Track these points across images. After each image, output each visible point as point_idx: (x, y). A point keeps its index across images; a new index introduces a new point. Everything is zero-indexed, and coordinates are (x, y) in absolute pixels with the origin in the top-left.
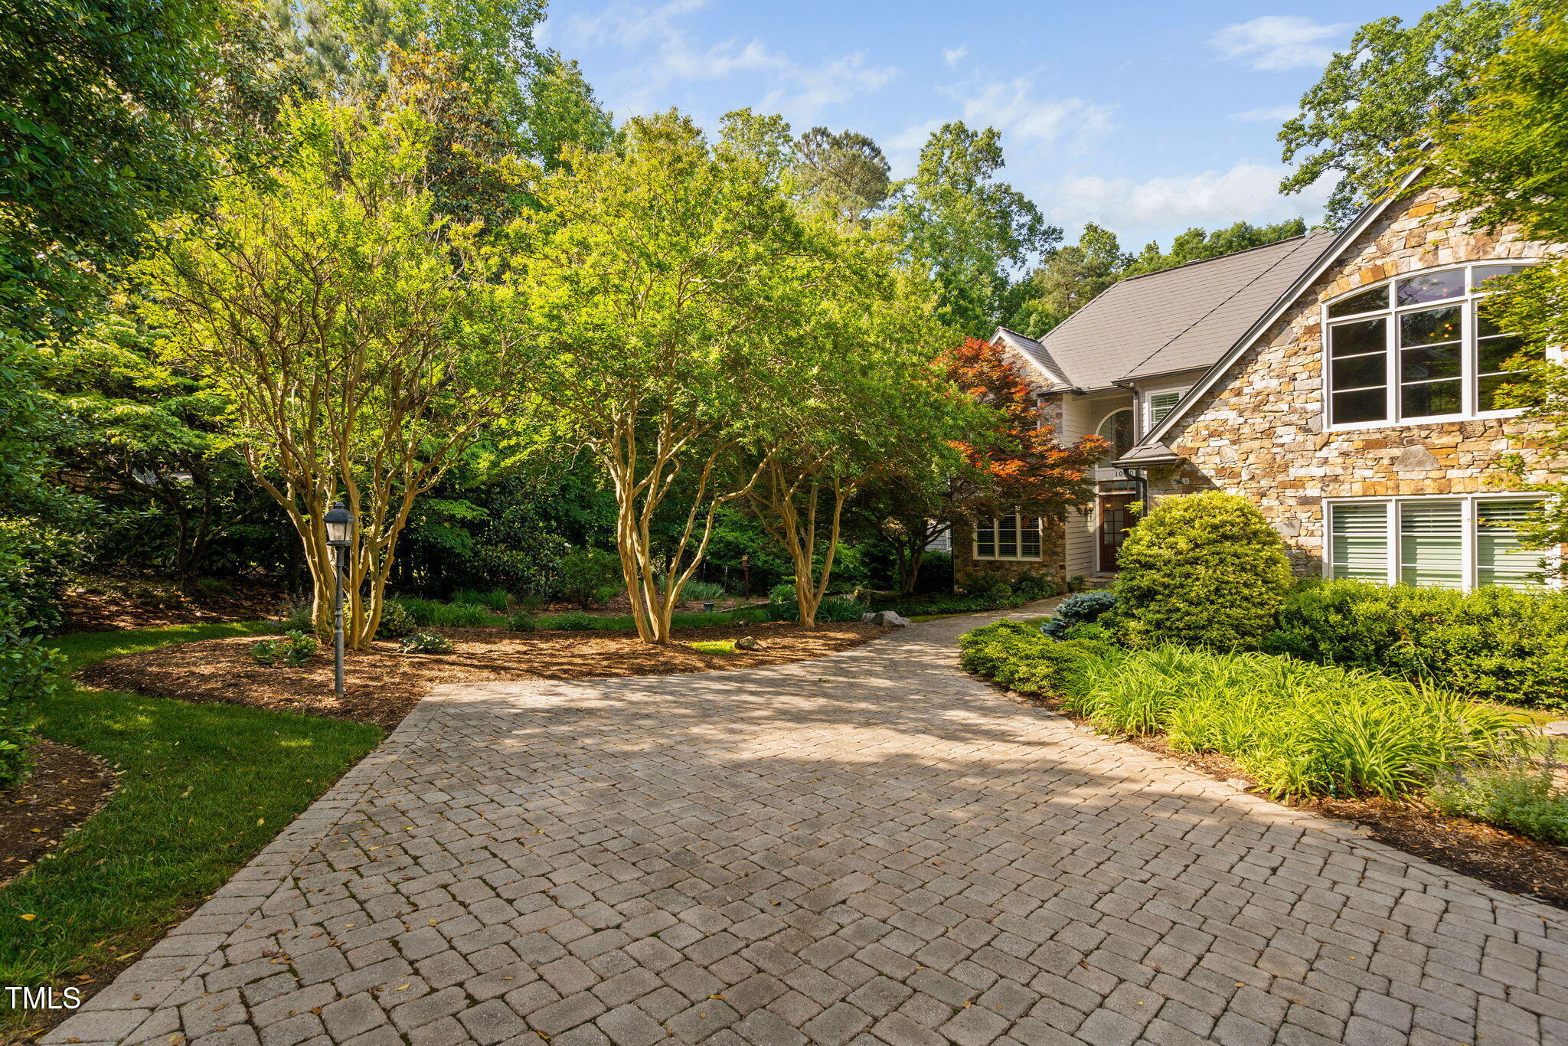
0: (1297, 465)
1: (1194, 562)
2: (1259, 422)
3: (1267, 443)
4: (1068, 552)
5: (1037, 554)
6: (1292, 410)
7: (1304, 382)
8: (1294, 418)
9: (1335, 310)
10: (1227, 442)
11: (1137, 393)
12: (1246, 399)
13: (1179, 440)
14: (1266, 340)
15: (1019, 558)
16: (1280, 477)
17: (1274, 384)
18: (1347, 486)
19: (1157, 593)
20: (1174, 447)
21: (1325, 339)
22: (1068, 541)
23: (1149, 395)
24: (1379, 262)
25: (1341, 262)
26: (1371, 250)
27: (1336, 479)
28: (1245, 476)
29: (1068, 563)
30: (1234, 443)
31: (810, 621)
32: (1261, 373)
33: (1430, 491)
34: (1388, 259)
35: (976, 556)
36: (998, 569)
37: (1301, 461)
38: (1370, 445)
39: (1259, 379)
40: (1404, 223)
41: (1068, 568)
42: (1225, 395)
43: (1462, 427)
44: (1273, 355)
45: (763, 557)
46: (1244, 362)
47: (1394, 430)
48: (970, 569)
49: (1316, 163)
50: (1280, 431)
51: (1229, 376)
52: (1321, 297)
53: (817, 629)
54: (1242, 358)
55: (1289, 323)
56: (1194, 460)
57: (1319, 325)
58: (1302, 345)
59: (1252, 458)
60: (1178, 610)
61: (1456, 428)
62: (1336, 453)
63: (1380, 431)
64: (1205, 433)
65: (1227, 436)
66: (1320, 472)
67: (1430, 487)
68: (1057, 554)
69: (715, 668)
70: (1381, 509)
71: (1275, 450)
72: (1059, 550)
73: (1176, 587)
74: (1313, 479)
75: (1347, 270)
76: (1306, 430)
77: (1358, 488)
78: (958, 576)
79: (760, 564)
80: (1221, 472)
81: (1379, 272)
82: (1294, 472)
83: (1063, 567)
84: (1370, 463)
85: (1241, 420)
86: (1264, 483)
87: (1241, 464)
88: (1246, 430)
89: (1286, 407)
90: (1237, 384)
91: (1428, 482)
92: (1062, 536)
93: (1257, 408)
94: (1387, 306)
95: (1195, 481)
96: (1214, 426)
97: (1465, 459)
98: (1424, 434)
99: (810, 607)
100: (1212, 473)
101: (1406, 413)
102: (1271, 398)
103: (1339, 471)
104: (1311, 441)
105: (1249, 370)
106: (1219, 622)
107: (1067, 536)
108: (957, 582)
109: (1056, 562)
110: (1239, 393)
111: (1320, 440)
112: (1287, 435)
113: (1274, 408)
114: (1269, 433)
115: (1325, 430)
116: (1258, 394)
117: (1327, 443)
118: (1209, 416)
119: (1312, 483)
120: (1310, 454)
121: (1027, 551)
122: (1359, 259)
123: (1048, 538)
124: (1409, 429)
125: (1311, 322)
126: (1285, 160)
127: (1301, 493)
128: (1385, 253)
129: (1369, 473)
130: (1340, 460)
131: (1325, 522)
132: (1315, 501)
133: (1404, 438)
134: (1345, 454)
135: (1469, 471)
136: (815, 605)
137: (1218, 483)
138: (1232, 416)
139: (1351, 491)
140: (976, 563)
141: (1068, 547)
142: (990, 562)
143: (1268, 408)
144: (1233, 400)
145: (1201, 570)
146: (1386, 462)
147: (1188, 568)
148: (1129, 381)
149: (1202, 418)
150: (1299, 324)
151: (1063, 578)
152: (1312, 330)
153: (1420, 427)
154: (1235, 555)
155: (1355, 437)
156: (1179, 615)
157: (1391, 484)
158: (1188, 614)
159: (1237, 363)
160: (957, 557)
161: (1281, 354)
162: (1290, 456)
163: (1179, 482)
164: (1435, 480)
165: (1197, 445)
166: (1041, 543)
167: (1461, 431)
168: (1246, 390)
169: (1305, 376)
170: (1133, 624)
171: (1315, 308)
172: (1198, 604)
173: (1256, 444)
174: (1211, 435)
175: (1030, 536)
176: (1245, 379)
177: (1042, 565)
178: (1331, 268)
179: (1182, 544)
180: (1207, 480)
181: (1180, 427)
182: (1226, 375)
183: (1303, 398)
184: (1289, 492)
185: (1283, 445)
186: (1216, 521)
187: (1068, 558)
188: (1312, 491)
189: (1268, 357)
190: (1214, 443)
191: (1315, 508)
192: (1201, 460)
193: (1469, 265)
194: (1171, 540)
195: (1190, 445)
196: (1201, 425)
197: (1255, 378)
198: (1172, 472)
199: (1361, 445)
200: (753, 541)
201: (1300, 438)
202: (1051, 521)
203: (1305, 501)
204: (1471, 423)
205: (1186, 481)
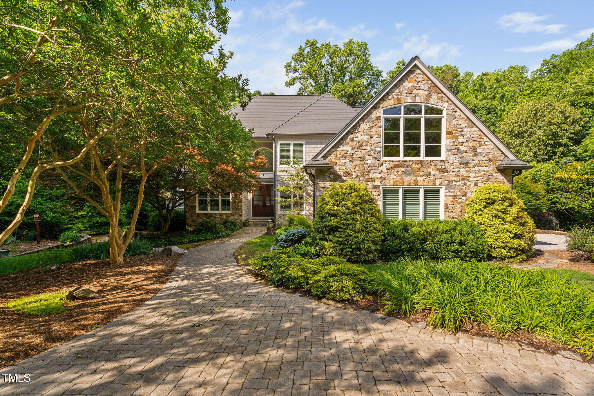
0: (372, 172)
1: (355, 213)
2: (360, 153)
3: (362, 162)
4: (243, 209)
5: (229, 210)
6: (371, 150)
7: (375, 139)
8: (372, 153)
9: (385, 112)
10: (348, 161)
11: (274, 141)
12: (355, 143)
13: (329, 158)
14: (362, 119)
15: (220, 211)
16: (367, 177)
17: (365, 138)
18: (388, 182)
19: (338, 228)
20: (327, 160)
21: (382, 123)
22: (243, 204)
23: (279, 142)
24: (399, 97)
25: (388, 94)
26: (397, 91)
27: (385, 179)
28: (354, 176)
29: (243, 213)
30: (351, 161)
31: (120, 259)
32: (361, 133)
33: (412, 184)
34: (402, 96)
35: (198, 211)
36: (209, 217)
37: (373, 171)
38: (396, 166)
39: (360, 136)
40: (406, 84)
41: (243, 216)
42: (348, 140)
43: (421, 162)
44: (365, 126)
45: (51, 214)
46: (355, 127)
47: (403, 161)
48: (195, 218)
49: (295, 79)
50: (367, 158)
51: (349, 133)
52: (381, 106)
53: (128, 265)
54: (354, 125)
55: (371, 114)
56: (335, 167)
57: (380, 117)
58: (375, 124)
59: (357, 168)
60: (350, 236)
61: (419, 162)
62: (385, 169)
63: (398, 161)
64: (340, 156)
65: (348, 158)
66: (380, 175)
67: (412, 183)
68: (239, 209)
69: (59, 339)
70: (397, 191)
71: (365, 166)
72: (239, 208)
73: (349, 225)
74: (377, 178)
75: (390, 97)
76: (376, 159)
77: (391, 183)
78: (188, 221)
79: (49, 219)
80: (345, 173)
81: (399, 100)
82: (372, 175)
83: (241, 215)
84: (395, 173)
85: (353, 152)
86: (361, 179)
87: (353, 170)
88: (355, 156)
89: (369, 148)
90: (352, 136)
91: (412, 181)
92: (241, 202)
93: (359, 148)
94: (400, 114)
95: (336, 177)
96: (343, 153)
97: (422, 174)
98: (411, 163)
99: (120, 250)
100: (342, 174)
101: (405, 155)
102: (364, 144)
103: (386, 176)
104: (377, 163)
105: (356, 131)
106: (367, 240)
107: (243, 201)
108: (188, 224)
109: (238, 213)
110: (352, 140)
111: (380, 163)
112: (369, 160)
113: (365, 148)
114: (363, 158)
115: (382, 159)
116: (360, 141)
117: (382, 165)
118: (341, 149)
119: (377, 180)
120: (377, 168)
121: (224, 208)
122: (393, 94)
123: (234, 202)
124: (406, 161)
125: (378, 115)
126: (287, 75)
127: (374, 184)
128: (401, 94)
129: (395, 177)
130: (386, 171)
131: (381, 195)
132: (378, 187)
133: (404, 164)
134: (388, 169)
135: (423, 178)
136: (124, 248)
137: (344, 178)
138: (350, 149)
139: (389, 184)
140: (198, 215)
141: (243, 206)
142: (205, 214)
143: (363, 148)
144: (350, 143)
145: (357, 216)
146: (400, 173)
147: (352, 216)
148: (272, 135)
149: (338, 149)
150: (374, 115)
151: (241, 220)
152: (378, 118)
153: (410, 161)
154: (369, 209)
155: (391, 163)
156: (351, 238)
157: (401, 181)
158: (355, 237)
159: (352, 128)
160: (187, 212)
161: (368, 126)
162: (370, 168)
163: (329, 177)
164: (414, 181)
165: (336, 161)
166: (231, 205)
167: (421, 163)
168: (355, 139)
169: (375, 136)
170: (326, 244)
171: (379, 110)
172: (359, 232)
173: (358, 162)
174: (342, 157)
175: (226, 201)
176: (355, 135)
177: (232, 215)
178: (385, 95)
179: (350, 205)
180: (340, 176)
181: (330, 152)
182: (348, 132)
183: (375, 145)
184: (370, 183)
185: (367, 164)
186: (360, 194)
187: (243, 211)
188: (377, 183)
189: (363, 126)
190: (343, 160)
191: (378, 190)
192: (338, 167)
193: (424, 104)
194: (343, 202)
195: (333, 160)
196: (338, 152)
197: (358, 134)
198: (326, 172)
199: (393, 166)
200: (42, 204)
201: (374, 161)
202: (236, 195)
203: (375, 187)
204: (424, 161)
205: (332, 176)
